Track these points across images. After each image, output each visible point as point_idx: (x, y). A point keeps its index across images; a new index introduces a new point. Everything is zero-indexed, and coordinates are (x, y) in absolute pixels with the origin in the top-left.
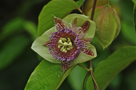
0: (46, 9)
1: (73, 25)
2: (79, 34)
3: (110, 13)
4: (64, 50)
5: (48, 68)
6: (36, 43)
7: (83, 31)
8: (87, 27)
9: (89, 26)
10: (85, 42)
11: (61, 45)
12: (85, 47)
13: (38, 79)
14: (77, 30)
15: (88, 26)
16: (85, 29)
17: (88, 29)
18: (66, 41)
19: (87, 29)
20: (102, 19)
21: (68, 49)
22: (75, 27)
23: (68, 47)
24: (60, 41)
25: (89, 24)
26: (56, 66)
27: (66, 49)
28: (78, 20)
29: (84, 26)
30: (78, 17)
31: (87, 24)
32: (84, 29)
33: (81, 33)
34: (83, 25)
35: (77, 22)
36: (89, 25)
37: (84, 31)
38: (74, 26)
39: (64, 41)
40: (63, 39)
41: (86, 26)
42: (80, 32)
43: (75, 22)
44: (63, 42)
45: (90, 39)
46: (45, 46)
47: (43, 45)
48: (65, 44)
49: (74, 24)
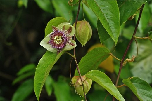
0: (49, 24)
1: (62, 29)
3: (85, 24)
4: (57, 43)
5: (50, 56)
10: (70, 39)
11: (56, 40)
12: (70, 41)
13: (44, 62)
14: (65, 32)
16: (69, 32)
17: (71, 32)
18: (59, 38)
20: (81, 28)
21: (60, 42)
24: (55, 38)
26: (54, 54)
27: (59, 43)
28: (65, 27)
30: (65, 24)
31: (70, 28)
34: (68, 29)
36: (72, 29)
40: (57, 37)
41: (70, 30)
42: (67, 33)
44: (57, 38)
46: (48, 43)
47: (47, 43)
48: (58, 39)
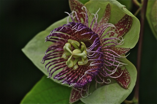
1: (103, 17)
2: (110, 36)
4: (72, 65)
6: (36, 42)
7: (118, 31)
8: (126, 26)
9: (130, 24)
10: (116, 55)
15: (128, 25)
16: (122, 29)
19: (127, 29)
21: (80, 63)
22: (107, 22)
23: (80, 58)
24: (67, 46)
25: (129, 20)
28: (112, 10)
29: (121, 23)
31: (127, 19)
32: (120, 28)
33: (114, 35)
34: (121, 20)
35: (111, 13)
37: (120, 32)
38: (105, 19)
39: (75, 46)
40: (73, 42)
43: (107, 11)
45: (125, 50)
48: (76, 52)
49: (106, 16)
